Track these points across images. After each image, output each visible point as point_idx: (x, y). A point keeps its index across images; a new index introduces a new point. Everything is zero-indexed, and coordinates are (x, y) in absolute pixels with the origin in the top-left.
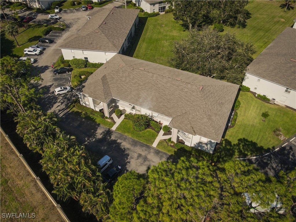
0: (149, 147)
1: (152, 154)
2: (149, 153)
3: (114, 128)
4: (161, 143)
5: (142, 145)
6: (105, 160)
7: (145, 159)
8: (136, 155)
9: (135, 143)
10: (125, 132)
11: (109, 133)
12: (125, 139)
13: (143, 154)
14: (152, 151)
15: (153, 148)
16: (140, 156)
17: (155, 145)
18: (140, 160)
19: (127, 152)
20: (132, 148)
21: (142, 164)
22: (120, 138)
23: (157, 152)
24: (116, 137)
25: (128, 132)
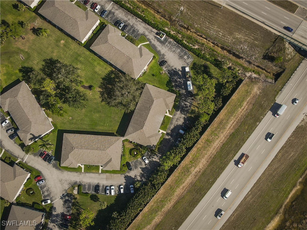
0: (173, 118)
1: (175, 117)
2: (175, 118)
3: (165, 132)
4: (170, 114)
5: (172, 121)
6: (181, 131)
7: (177, 119)
8: (176, 122)
9: (171, 123)
10: (167, 128)
11: (167, 134)
12: (170, 127)
13: (175, 120)
14: (174, 117)
15: (173, 117)
16: (176, 121)
17: (171, 116)
18: (178, 120)
19: (176, 126)
20: (173, 124)
21: (180, 120)
22: (170, 129)
23: (175, 115)
24: (169, 131)
25: (167, 126)
